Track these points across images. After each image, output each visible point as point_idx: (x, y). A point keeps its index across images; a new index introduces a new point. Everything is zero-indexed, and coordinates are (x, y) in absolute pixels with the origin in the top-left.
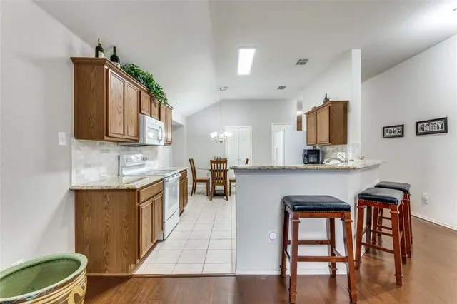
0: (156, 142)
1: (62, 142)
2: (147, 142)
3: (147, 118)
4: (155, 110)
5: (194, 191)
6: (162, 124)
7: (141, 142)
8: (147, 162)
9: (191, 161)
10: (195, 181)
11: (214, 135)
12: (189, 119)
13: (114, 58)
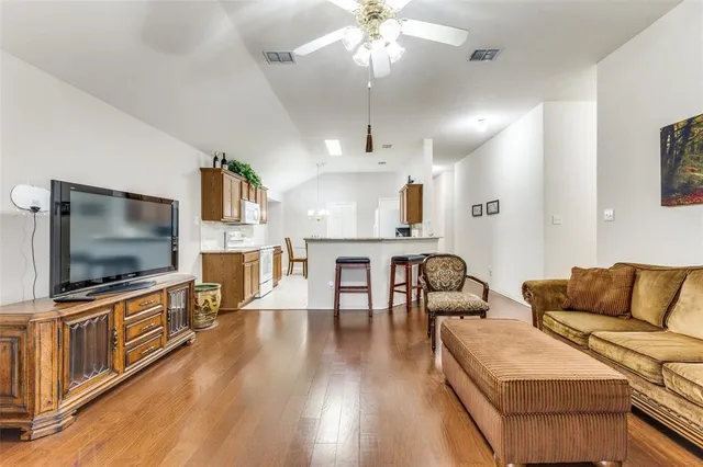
0: (253, 222)
1: (197, 223)
2: (247, 222)
3: (247, 202)
4: (252, 194)
5: (290, 271)
6: (258, 206)
7: (242, 222)
8: (245, 238)
9: (287, 240)
10: (292, 260)
11: (311, 213)
12: (287, 194)
13: (224, 161)
